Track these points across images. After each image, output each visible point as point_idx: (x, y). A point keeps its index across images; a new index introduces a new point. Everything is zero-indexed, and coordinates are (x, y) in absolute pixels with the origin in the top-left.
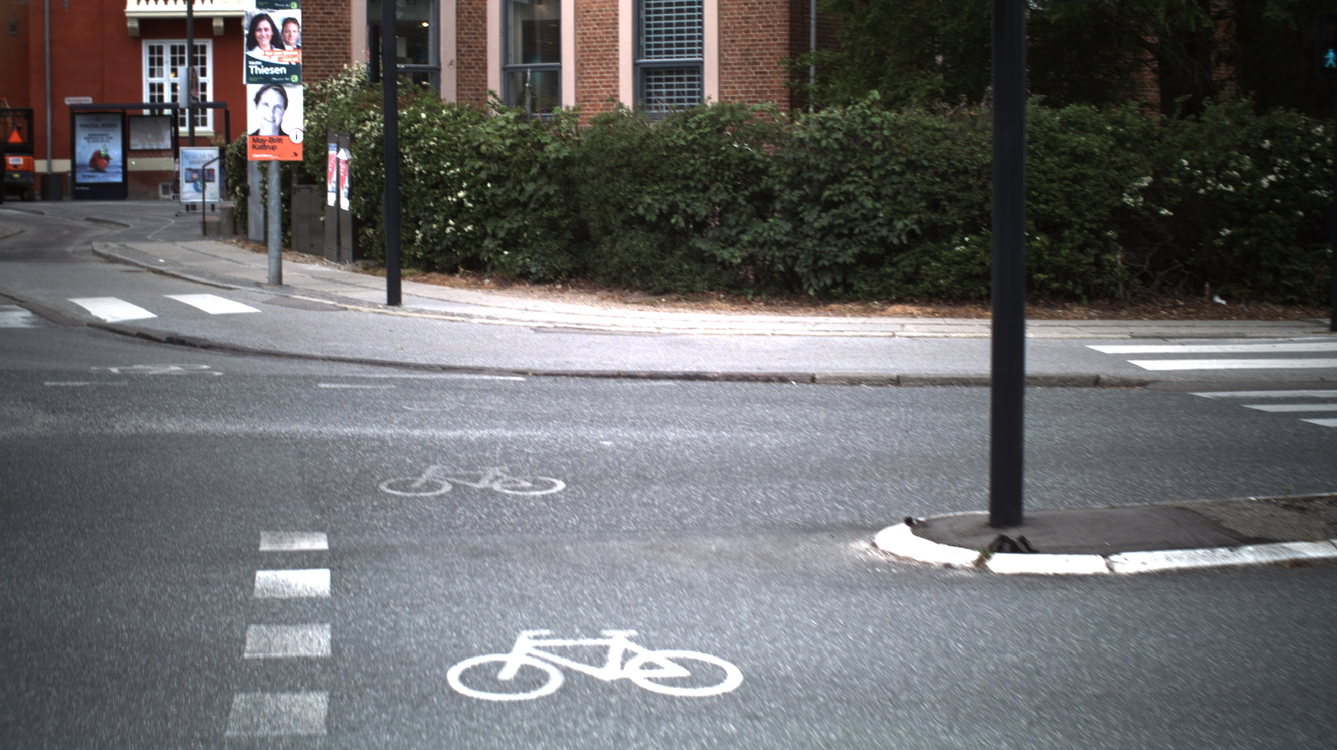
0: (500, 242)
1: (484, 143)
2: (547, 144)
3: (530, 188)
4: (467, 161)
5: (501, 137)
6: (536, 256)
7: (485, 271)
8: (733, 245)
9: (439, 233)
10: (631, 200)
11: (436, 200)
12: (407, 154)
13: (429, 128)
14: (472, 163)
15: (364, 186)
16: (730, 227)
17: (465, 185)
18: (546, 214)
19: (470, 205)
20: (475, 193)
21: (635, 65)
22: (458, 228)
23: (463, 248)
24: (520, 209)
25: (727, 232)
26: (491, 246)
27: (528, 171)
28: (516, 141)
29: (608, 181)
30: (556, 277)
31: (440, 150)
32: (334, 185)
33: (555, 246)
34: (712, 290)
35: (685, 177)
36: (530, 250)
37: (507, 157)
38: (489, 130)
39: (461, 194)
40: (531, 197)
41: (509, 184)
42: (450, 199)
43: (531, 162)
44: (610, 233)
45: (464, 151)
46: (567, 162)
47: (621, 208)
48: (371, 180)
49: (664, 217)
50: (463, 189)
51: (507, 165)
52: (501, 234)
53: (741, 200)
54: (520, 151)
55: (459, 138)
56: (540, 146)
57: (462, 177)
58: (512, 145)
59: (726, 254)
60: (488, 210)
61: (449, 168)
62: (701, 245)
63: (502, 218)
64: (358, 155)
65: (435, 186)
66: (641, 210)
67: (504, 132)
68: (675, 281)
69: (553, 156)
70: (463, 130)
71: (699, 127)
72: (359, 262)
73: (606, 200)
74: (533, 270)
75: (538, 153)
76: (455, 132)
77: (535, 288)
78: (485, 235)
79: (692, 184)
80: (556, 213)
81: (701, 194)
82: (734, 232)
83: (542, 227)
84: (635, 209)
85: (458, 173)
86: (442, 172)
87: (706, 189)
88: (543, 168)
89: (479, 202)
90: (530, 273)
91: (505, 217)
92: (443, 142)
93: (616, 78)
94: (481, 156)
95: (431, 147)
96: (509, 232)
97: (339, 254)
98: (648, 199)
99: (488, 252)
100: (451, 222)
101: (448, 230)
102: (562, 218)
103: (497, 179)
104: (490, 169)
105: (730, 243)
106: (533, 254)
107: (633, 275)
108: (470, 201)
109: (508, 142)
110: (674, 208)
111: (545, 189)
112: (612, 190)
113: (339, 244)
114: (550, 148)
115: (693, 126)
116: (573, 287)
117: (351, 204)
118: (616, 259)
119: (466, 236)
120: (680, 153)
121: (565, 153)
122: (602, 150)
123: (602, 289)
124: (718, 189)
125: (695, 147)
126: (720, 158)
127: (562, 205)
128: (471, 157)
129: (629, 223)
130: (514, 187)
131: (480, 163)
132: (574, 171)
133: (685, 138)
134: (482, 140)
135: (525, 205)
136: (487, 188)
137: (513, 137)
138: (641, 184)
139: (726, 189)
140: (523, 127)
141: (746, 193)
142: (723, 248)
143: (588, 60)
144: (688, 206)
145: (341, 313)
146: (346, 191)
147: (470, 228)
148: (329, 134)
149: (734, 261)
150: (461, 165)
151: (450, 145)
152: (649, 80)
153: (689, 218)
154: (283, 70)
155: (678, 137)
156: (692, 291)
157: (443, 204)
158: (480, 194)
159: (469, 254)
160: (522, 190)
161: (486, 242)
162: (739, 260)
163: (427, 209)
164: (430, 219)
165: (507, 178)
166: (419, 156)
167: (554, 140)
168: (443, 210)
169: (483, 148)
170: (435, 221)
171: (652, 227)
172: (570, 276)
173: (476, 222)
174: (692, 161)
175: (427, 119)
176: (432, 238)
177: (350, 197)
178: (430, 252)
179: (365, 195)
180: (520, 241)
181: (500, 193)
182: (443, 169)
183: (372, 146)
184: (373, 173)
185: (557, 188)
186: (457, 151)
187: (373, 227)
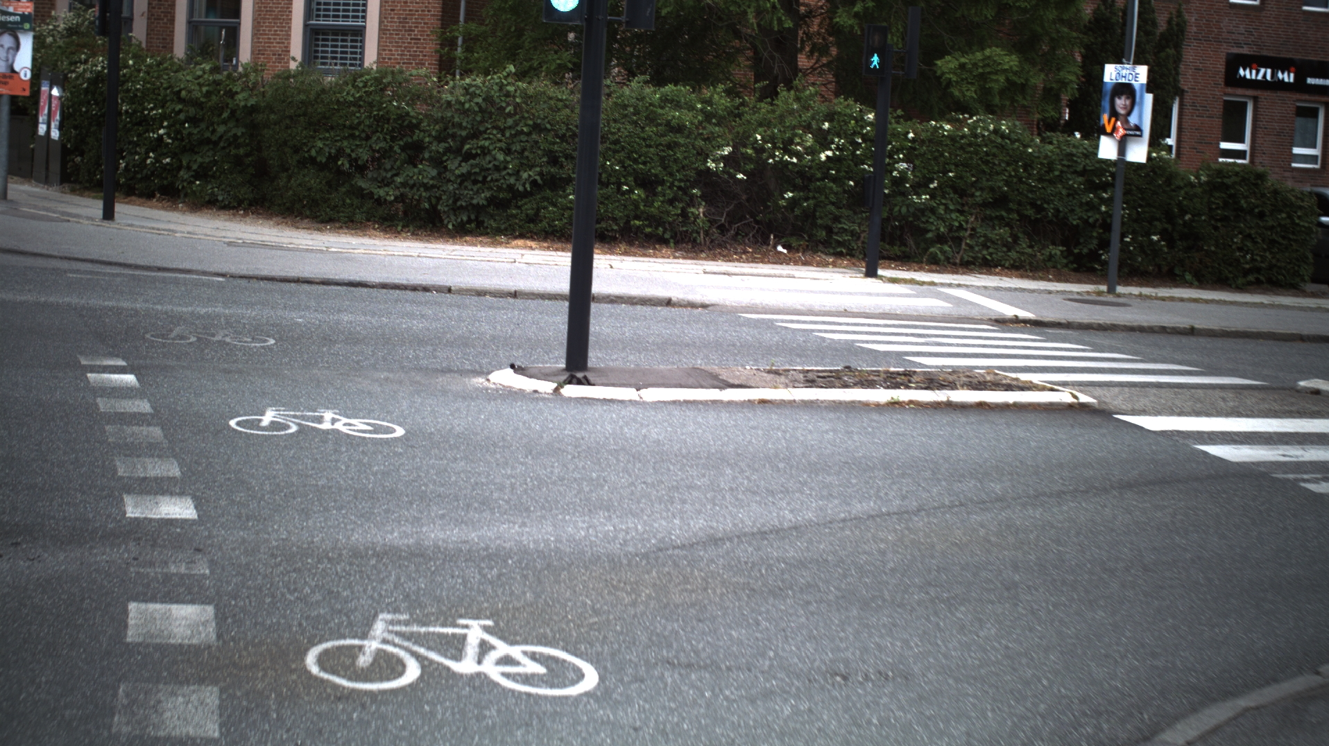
0: (193, 173)
1: (184, 89)
2: (237, 93)
3: (221, 129)
4: (169, 103)
5: (199, 84)
6: (223, 186)
7: (179, 197)
8: (388, 185)
9: (140, 163)
10: (305, 144)
11: (139, 135)
13: (136, 74)
14: (173, 106)
15: (76, 120)
16: (385, 170)
17: (165, 124)
18: (233, 152)
19: (170, 141)
20: (174, 131)
21: (306, 26)
22: (157, 160)
23: (160, 177)
24: (211, 146)
25: (384, 174)
26: (186, 177)
27: (220, 115)
28: (211, 89)
29: (287, 127)
30: (239, 205)
31: (145, 93)
32: (45, 118)
33: (240, 179)
34: (368, 220)
35: (352, 127)
36: (218, 182)
37: (203, 103)
38: (188, 78)
39: (161, 131)
40: (221, 137)
41: (203, 125)
42: (151, 135)
43: (223, 108)
44: (287, 170)
45: (166, 96)
46: (254, 109)
47: (296, 150)
48: (82, 116)
49: (333, 159)
50: (163, 127)
51: (202, 109)
52: (195, 167)
53: (396, 148)
54: (214, 97)
55: (162, 83)
56: (232, 94)
57: (163, 117)
58: (207, 91)
59: (382, 192)
60: (185, 146)
61: (152, 109)
62: (362, 184)
63: (196, 153)
64: (71, 93)
65: (139, 124)
66: (313, 153)
67: (201, 80)
68: (338, 212)
69: (242, 104)
70: (166, 77)
71: (365, 86)
72: (66, 185)
73: (285, 143)
74: (220, 198)
75: (229, 101)
76: (159, 77)
77: (221, 212)
78: (180, 168)
79: (357, 133)
80: (242, 151)
81: (364, 142)
82: (389, 175)
83: (229, 162)
84: (309, 151)
85: (160, 114)
86: (146, 112)
87: (368, 138)
88: (233, 112)
89: (177, 139)
90: (217, 200)
91: (199, 153)
92: (149, 86)
93: (288, 36)
94: (181, 100)
95: (137, 90)
96: (201, 166)
97: (47, 177)
98: (320, 144)
99: (183, 181)
100: (151, 154)
101: (149, 161)
102: (247, 155)
103: (194, 121)
104: (188, 111)
105: (385, 183)
106: (220, 185)
107: (304, 206)
108: (169, 137)
109: (205, 89)
110: (340, 152)
111: (234, 131)
112: (290, 135)
113: (47, 168)
114: (240, 96)
115: (361, 85)
116: (253, 213)
117: (61, 135)
118: (291, 192)
119: (164, 167)
120: (349, 107)
121: (252, 102)
122: (284, 102)
123: (277, 216)
124: (379, 138)
125: (361, 103)
126: (381, 113)
127: (247, 145)
128: (172, 100)
129: (302, 163)
130: (208, 128)
131: (180, 107)
132: (260, 117)
133: (353, 95)
134: (182, 86)
135: (216, 143)
136: (185, 128)
137: (209, 85)
138: (315, 131)
139: (385, 139)
140: (218, 77)
141: (401, 143)
142: (379, 187)
143: (265, 19)
144: (352, 151)
145: (66, 224)
146: (58, 123)
147: (168, 160)
148: (42, 72)
149: (388, 198)
150: (163, 107)
151: (154, 89)
152: (317, 40)
153: (354, 162)
154: (18, 18)
155: (348, 94)
156: (352, 221)
157: (146, 139)
158: (178, 132)
159: (165, 182)
160: (214, 131)
161: (182, 173)
162: (392, 198)
163: (130, 143)
164: (133, 151)
165: (202, 120)
166: (126, 97)
167: (243, 90)
168: (144, 144)
169: (183, 93)
170: (136, 153)
171: (322, 167)
172: (250, 205)
173: (174, 155)
174: (358, 115)
175: (134, 65)
176: (134, 167)
177: (60, 129)
178: (132, 179)
179: (75, 128)
180: (210, 173)
181: (195, 132)
182: (147, 109)
183: (85, 85)
184: (84, 109)
185: (244, 130)
186: (159, 95)
187: (81, 155)
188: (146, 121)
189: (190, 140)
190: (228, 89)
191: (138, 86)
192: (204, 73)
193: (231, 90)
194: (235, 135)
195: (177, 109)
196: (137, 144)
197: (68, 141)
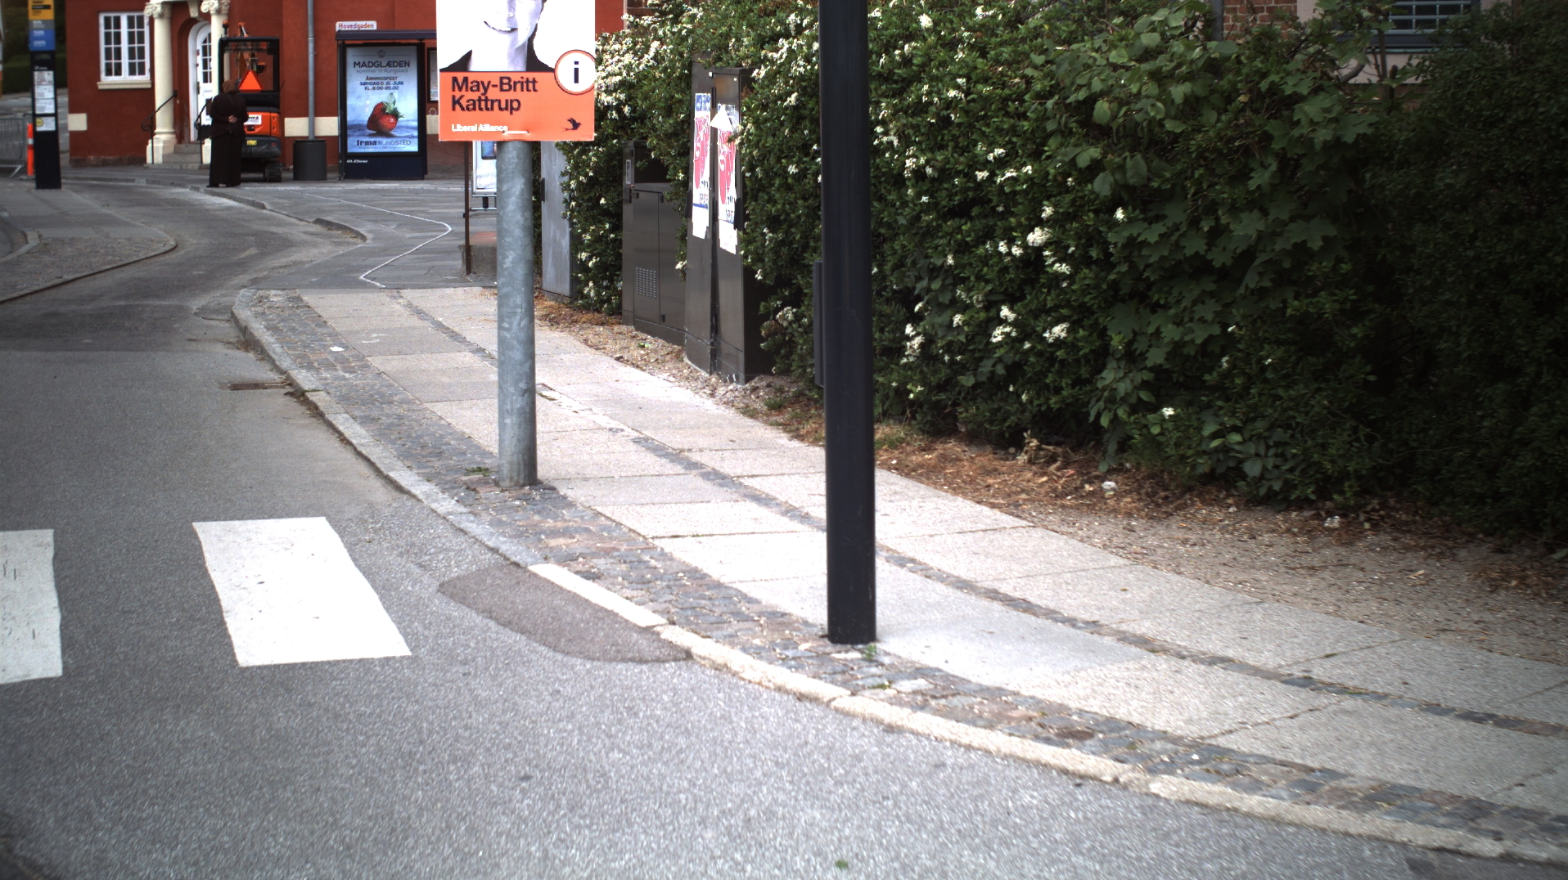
0: (1147, 376)
1: (1102, 94)
3: (1246, 228)
4: (1053, 143)
5: (1156, 76)
6: (1260, 426)
7: (1102, 449)
9: (971, 339)
11: (961, 249)
12: (883, 123)
13: (942, 54)
14: (1071, 151)
15: (771, 200)
17: (1048, 211)
18: (1294, 306)
19: (1064, 268)
20: (1078, 237)
22: (1025, 329)
23: (1037, 383)
26: (1123, 388)
27: (1244, 175)
29: (1509, 217)
30: (1324, 494)
31: (976, 114)
33: (1321, 403)
36: (1241, 408)
37: (1175, 137)
38: (1114, 57)
39: (1036, 237)
40: (1246, 258)
41: (1176, 214)
42: (1003, 248)
43: (1247, 151)
44: (1509, 373)
45: (1044, 118)
46: (1364, 155)
48: (789, 188)
50: (1041, 223)
51: (1172, 158)
52: (1156, 357)
54: (1210, 116)
55: (1028, 81)
56: (1281, 104)
57: (1039, 189)
60: (1115, 286)
61: (1001, 164)
63: (1155, 308)
64: (756, 123)
65: (961, 212)
67: (1162, 62)
69: (1323, 135)
70: (1039, 59)
73: (1500, 275)
74: (1253, 469)
75: (1273, 127)
76: (1018, 62)
78: (1100, 357)
80: (1326, 304)
83: (1279, 343)
85: (1029, 179)
86: (981, 175)
88: (1288, 166)
89: (1088, 261)
90: (1241, 475)
91: (1166, 307)
92: (985, 90)
95: (950, 104)
96: (1177, 347)
99: (1114, 401)
100: (1005, 312)
101: (998, 335)
103: (1143, 200)
104: (1121, 168)
106: (1248, 421)
109: (1179, 92)
111: (1296, 234)
112: (1523, 246)
114: (1311, 109)
116: (1375, 527)
119: (1046, 354)
122: (1491, 122)
123: (1471, 537)
127: (1344, 283)
128: (1065, 133)
130: (1194, 223)
131: (1094, 152)
132: (1393, 183)
134: (1097, 85)
135: (1229, 276)
136: (1112, 223)
137: (1190, 77)
147: (1059, 331)
148: (695, 70)
150: (1036, 156)
151: (1005, 100)
157: (985, 260)
158: (1091, 238)
160: (1217, 233)
161: (1108, 376)
163: (934, 272)
164: (945, 298)
165: (1173, 195)
166: (916, 128)
168: (980, 278)
169: (1103, 108)
170: (956, 305)
172: (1364, 492)
173: (1078, 317)
175: (934, 29)
176: (949, 348)
177: (737, 224)
178: (941, 387)
179: (774, 223)
180: (1210, 378)
181: (1152, 238)
182: (985, 165)
183: (793, 99)
184: (792, 169)
185: (1332, 231)
186: (1023, 116)
187: (795, 300)
188: (983, 201)
189: (1133, 266)
190: (1264, 85)
191: (952, 93)
192: (1168, 38)
193: (1274, 89)
194: (1301, 248)
195: (1083, 161)
196: (955, 278)
197: (759, 259)
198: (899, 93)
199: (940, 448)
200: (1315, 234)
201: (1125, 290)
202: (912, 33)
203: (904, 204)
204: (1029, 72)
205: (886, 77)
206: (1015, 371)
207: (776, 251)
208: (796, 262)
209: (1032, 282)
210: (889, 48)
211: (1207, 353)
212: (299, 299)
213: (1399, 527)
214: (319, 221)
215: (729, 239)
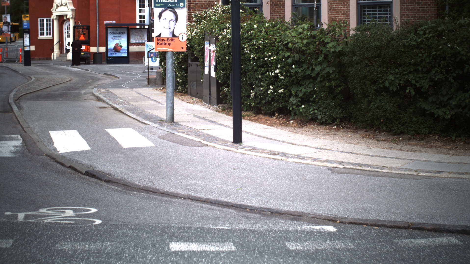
0: (300, 99)
1: (290, 42)
2: (328, 43)
3: (318, 69)
4: (280, 52)
6: (321, 109)
7: (290, 115)
8: (445, 106)
9: (264, 93)
10: (380, 77)
11: (262, 74)
12: (246, 48)
13: (259, 33)
14: (284, 54)
15: (223, 65)
16: (442, 95)
17: (279, 66)
18: (327, 84)
19: (283, 78)
20: (285, 71)
22: (275, 90)
23: (277, 102)
24: (311, 80)
25: (442, 99)
26: (294, 102)
27: (317, 58)
28: (309, 41)
29: (366, 66)
30: (333, 122)
31: (265, 46)
32: (208, 63)
33: (333, 104)
34: (430, 133)
35: (416, 64)
36: (317, 105)
38: (293, 34)
39: (277, 71)
40: (318, 74)
41: (305, 66)
42: (270, 74)
43: (318, 53)
44: (367, 96)
45: (279, 47)
46: (340, 54)
47: (374, 82)
48: (226, 62)
49: (402, 88)
50: (278, 68)
51: (304, 55)
52: (301, 95)
53: (451, 79)
54: (312, 46)
55: (276, 39)
56: (325, 44)
57: (278, 61)
58: (307, 43)
59: (440, 112)
60: (293, 81)
61: (270, 56)
62: (425, 106)
63: (301, 85)
64: (219, 48)
65: (262, 66)
66: (387, 84)
67: (302, 36)
68: (407, 127)
69: (332, 50)
70: (278, 35)
71: (424, 34)
73: (365, 77)
74: (319, 117)
75: (323, 48)
76: (274, 35)
77: (320, 127)
78: (290, 96)
79: (420, 69)
80: (333, 84)
81: (425, 75)
82: (446, 99)
83: (324, 91)
84: (383, 82)
85: (276, 59)
86: (266, 59)
87: (428, 72)
88: (326, 57)
89: (287, 76)
90: (317, 119)
91: (303, 85)
92: (267, 41)
94: (289, 49)
95: (260, 44)
96: (305, 94)
97: (210, 100)
98: (391, 77)
99: (292, 105)
100: (271, 87)
101: (269, 92)
102: (338, 86)
103: (298, 63)
104: (294, 57)
105: (442, 105)
107: (381, 123)
109: (305, 41)
110: (408, 83)
111: (327, 70)
112: (369, 71)
114: (330, 45)
115: (421, 33)
116: (343, 128)
117: (216, 74)
118: (371, 113)
119: (279, 95)
120: (413, 49)
121: (339, 48)
122: (363, 47)
123: (361, 129)
124: (437, 72)
125: (422, 46)
126: (438, 53)
127: (337, 79)
128: (283, 50)
129: (379, 92)
130: (308, 68)
131: (288, 54)
132: (346, 59)
133: (415, 40)
134: (289, 40)
135: (315, 78)
136: (292, 68)
137: (307, 39)
138: (387, 68)
139: (441, 72)
140: (314, 33)
141: (455, 75)
142: (437, 108)
144: (417, 82)
146: (214, 67)
147: (282, 90)
148: (205, 36)
149: (446, 117)
150: (277, 54)
153: (418, 90)
155: (411, 40)
156: (418, 134)
157: (267, 76)
158: (288, 71)
160: (313, 70)
161: (291, 99)
162: (449, 117)
163: (257, 79)
164: (259, 85)
165: (304, 62)
166: (253, 49)
167: (332, 41)
168: (266, 80)
169: (290, 45)
170: (261, 86)
171: (394, 94)
172: (341, 121)
173: (286, 87)
174: (420, 55)
175: (257, 28)
176: (260, 95)
177: (215, 70)
178: (258, 103)
179: (223, 70)
180: (311, 99)
181: (300, 71)
182: (267, 56)
183: (227, 43)
184: (227, 58)
185: (334, 69)
186: (275, 46)
187: (228, 87)
188: (266, 64)
189: (296, 77)
190: (321, 40)
191: (260, 42)
192: (304, 30)
193: (323, 41)
194: (328, 72)
195: (286, 56)
196: (261, 80)
197: (220, 78)
198: (250, 42)
199: (258, 116)
200: (331, 70)
201: (295, 82)
202: (253, 29)
203: (251, 65)
204: (276, 37)
205: (247, 38)
206: (273, 99)
207: (224, 76)
208: (228, 78)
209: (276, 81)
210: (247, 32)
211: (311, 94)
212: (108, 90)
213: (348, 128)
214: (105, 74)
215: (213, 74)
